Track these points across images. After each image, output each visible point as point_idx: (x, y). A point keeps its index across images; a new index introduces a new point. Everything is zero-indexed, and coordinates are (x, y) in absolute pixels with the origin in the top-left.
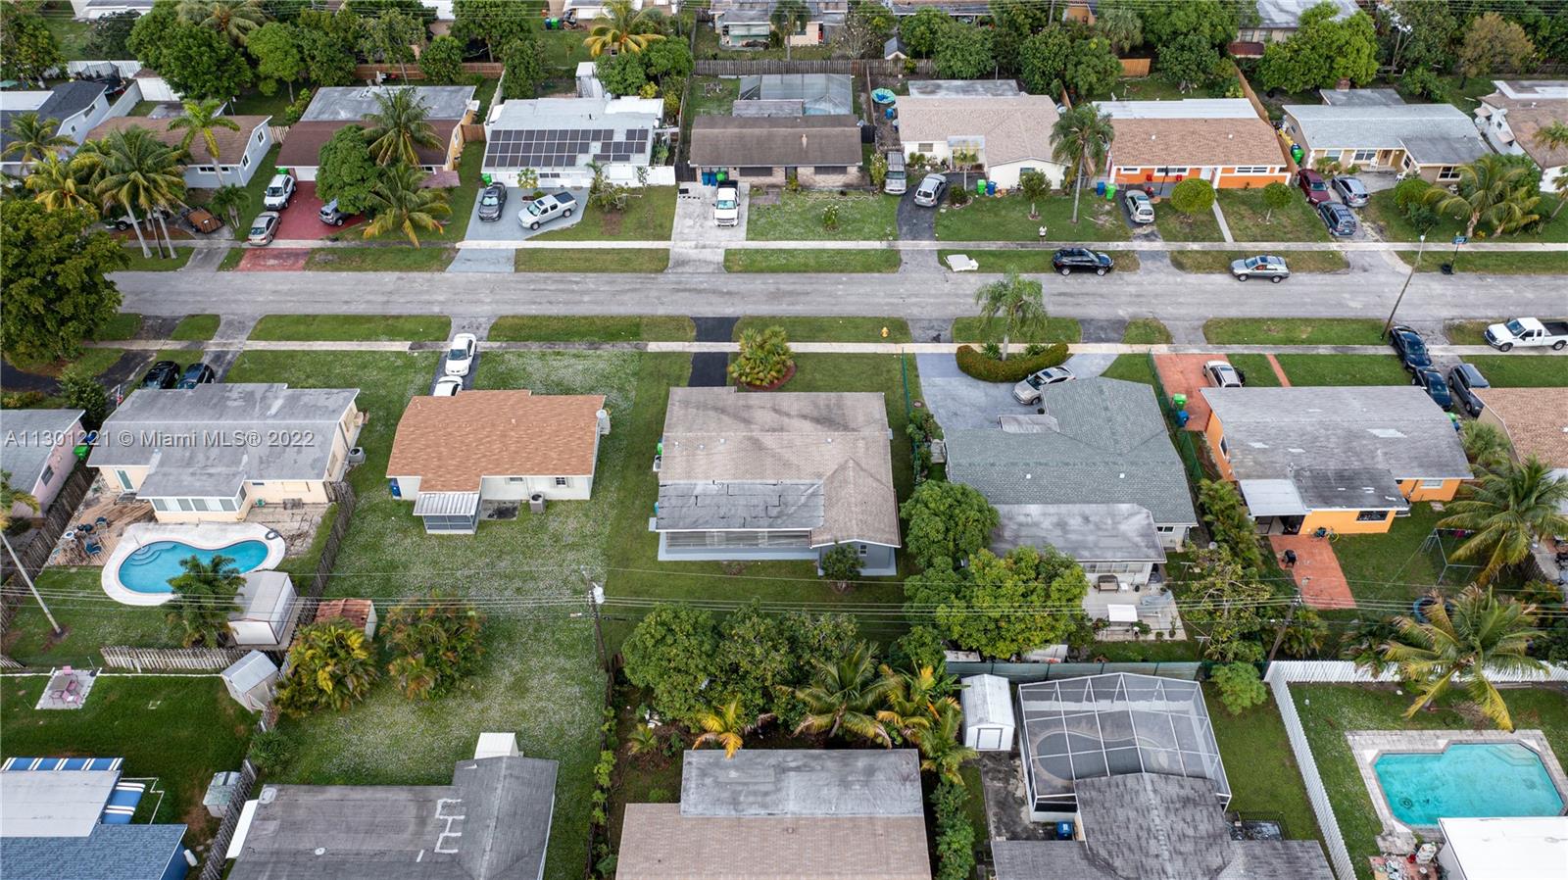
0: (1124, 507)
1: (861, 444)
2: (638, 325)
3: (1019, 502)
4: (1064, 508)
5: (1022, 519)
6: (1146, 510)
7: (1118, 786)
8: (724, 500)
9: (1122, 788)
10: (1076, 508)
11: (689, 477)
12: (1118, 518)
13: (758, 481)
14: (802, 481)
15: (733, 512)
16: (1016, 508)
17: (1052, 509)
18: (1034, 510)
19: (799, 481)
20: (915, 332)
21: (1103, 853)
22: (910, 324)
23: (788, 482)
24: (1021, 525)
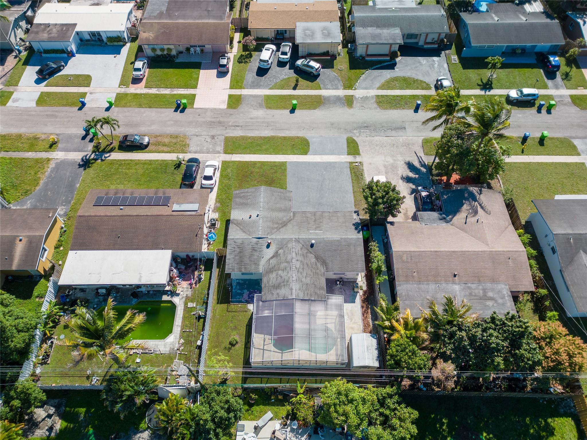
7: (307, 294)
9: (306, 293)
21: (319, 265)
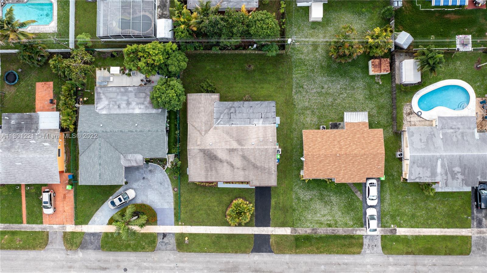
0: (104, 112)
1: (199, 143)
2: (297, 247)
3: (142, 114)
4: (126, 112)
5: (142, 107)
6: (97, 111)
8: (251, 116)
10: (122, 112)
11: (265, 127)
12: (107, 107)
13: (239, 125)
14: (222, 125)
15: (248, 110)
16: (144, 111)
17: (130, 111)
18: (137, 111)
19: (223, 126)
20: (173, 241)
22: (175, 248)
23: (228, 125)
24: (143, 104)
